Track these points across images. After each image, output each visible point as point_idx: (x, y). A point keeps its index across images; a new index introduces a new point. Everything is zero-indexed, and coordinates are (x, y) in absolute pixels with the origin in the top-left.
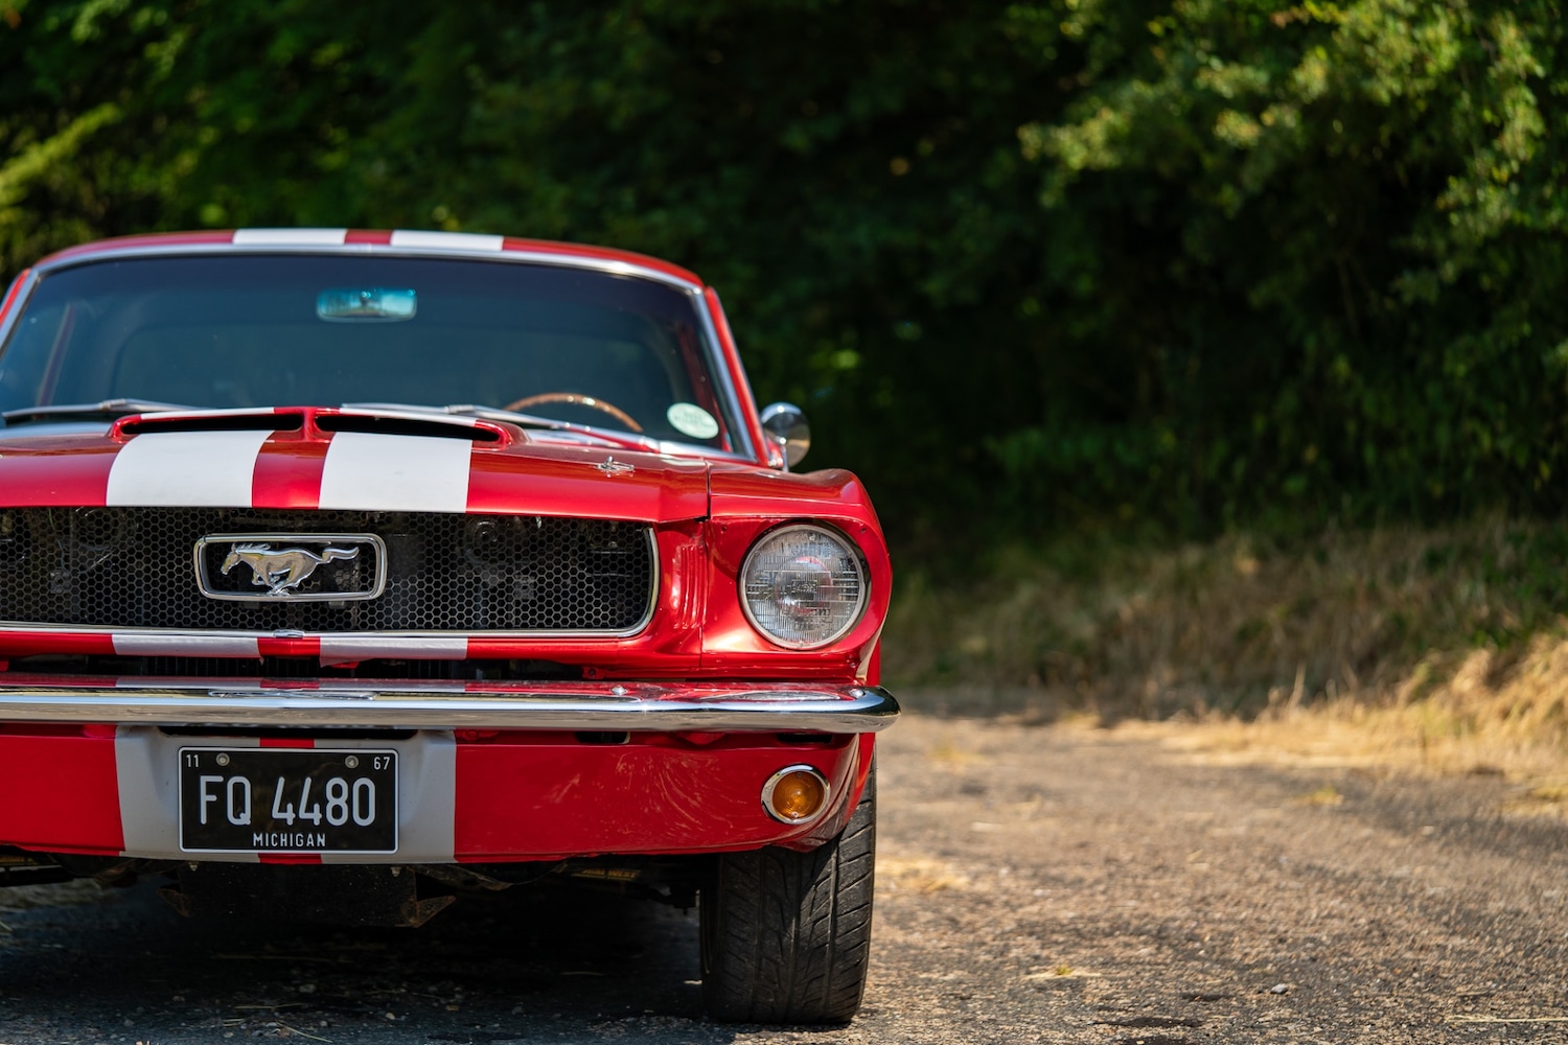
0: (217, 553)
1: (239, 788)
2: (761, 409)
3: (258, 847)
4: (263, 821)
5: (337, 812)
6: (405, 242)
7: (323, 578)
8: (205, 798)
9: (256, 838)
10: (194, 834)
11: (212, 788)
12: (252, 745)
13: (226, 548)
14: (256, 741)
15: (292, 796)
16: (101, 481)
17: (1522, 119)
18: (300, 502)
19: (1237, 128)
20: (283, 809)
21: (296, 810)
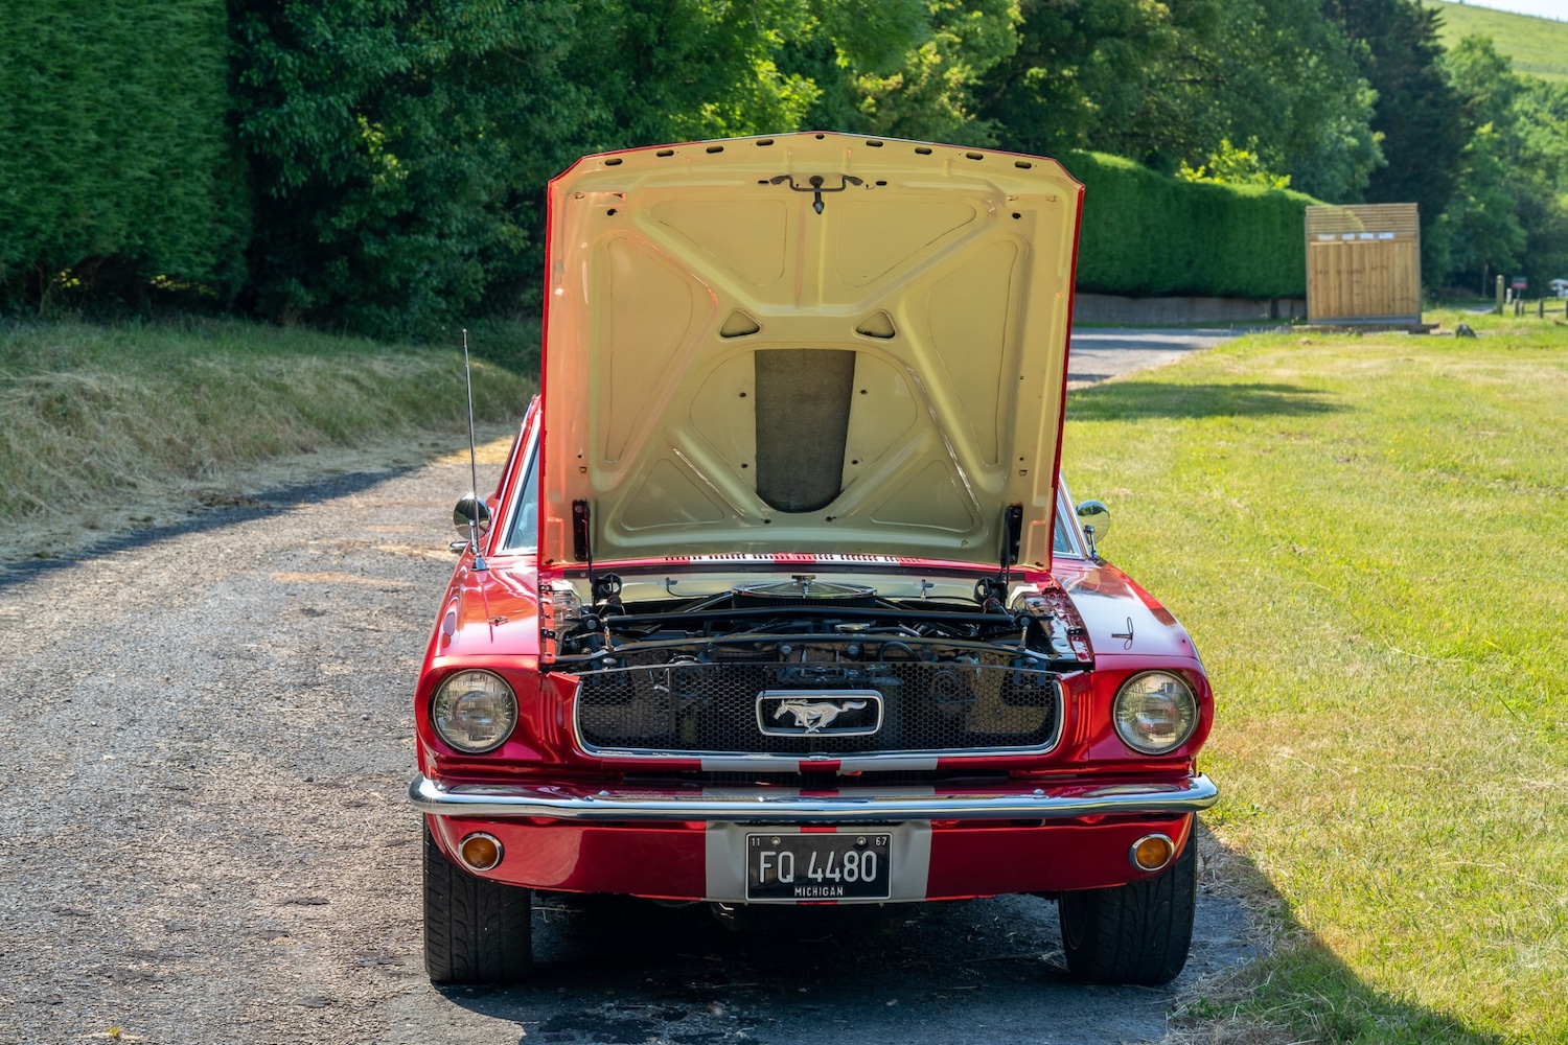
0: (772, 705)
1: (785, 859)
3: (798, 896)
4: (801, 880)
5: (851, 873)
7: (842, 722)
8: (764, 865)
9: (797, 891)
10: (756, 889)
11: (768, 859)
12: (796, 832)
14: (798, 829)
15: (821, 863)
20: (815, 872)
21: (824, 872)
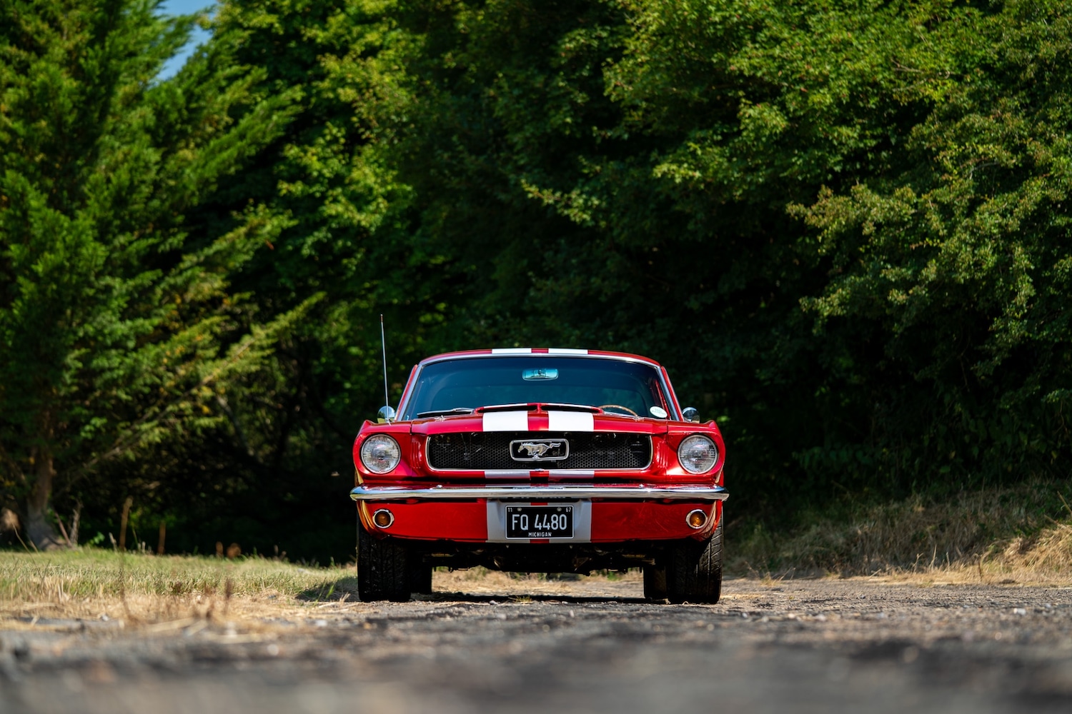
0: (516, 446)
1: (524, 518)
2: (682, 410)
3: (529, 537)
4: (532, 529)
5: (555, 525)
6: (553, 352)
7: (549, 453)
8: (514, 522)
9: (529, 534)
10: (510, 533)
11: (516, 518)
12: (528, 505)
13: (519, 444)
14: (530, 503)
15: (541, 521)
16: (481, 425)
17: (1026, 289)
18: (542, 429)
19: (898, 296)
20: (538, 525)
21: (542, 525)
